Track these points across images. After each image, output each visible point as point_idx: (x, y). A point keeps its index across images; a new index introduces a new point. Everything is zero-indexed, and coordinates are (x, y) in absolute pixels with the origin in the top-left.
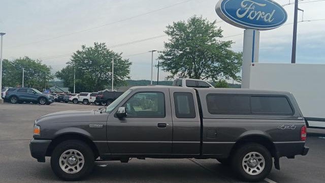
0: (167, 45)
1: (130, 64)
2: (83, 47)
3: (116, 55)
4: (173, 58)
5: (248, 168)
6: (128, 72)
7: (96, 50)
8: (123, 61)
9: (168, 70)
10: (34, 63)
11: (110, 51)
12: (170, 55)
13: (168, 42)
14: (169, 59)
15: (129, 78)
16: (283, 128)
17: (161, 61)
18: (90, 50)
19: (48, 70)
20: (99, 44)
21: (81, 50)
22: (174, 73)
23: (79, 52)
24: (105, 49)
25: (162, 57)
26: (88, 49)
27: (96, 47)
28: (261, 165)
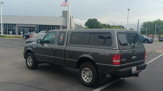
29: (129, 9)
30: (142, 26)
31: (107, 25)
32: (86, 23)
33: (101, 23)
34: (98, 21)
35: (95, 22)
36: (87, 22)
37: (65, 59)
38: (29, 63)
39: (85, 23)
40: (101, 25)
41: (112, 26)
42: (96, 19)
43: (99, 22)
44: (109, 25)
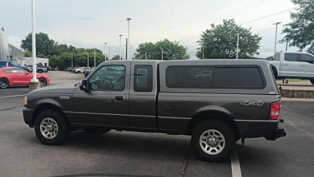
0: (293, 16)
1: (260, 39)
2: (213, 25)
3: (245, 31)
4: (301, 30)
5: (207, 146)
6: (257, 47)
7: (225, 28)
8: (252, 37)
9: (294, 44)
10: (172, 44)
11: (238, 26)
12: (297, 27)
13: (295, 12)
14: (297, 32)
15: (258, 54)
16: (248, 103)
17: (286, 34)
18: (219, 27)
19: (184, 50)
20: (228, 21)
21: (210, 28)
22: (302, 47)
23: (208, 31)
24: (234, 25)
25: (287, 30)
26: (217, 27)
27: (225, 24)
28: (222, 144)
29: (130, 19)
30: (138, 50)
31: (68, 46)
32: (23, 41)
33: (57, 43)
34: (50, 39)
35: (44, 40)
36: (25, 39)
37: (157, 117)
38: (46, 133)
39: (21, 43)
40: (56, 47)
41: (79, 49)
42: (46, 35)
43: (52, 42)
44: (74, 48)
